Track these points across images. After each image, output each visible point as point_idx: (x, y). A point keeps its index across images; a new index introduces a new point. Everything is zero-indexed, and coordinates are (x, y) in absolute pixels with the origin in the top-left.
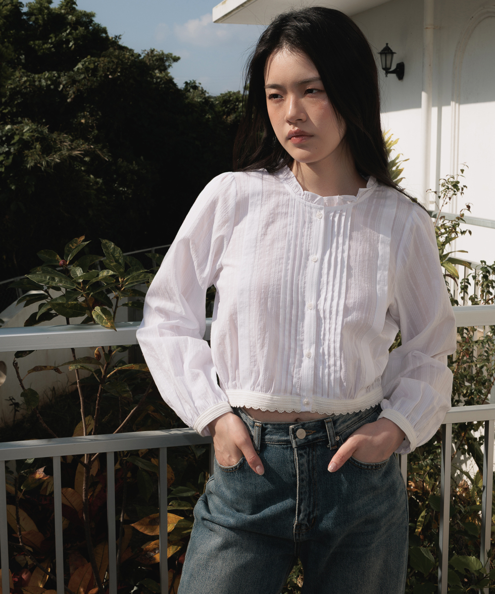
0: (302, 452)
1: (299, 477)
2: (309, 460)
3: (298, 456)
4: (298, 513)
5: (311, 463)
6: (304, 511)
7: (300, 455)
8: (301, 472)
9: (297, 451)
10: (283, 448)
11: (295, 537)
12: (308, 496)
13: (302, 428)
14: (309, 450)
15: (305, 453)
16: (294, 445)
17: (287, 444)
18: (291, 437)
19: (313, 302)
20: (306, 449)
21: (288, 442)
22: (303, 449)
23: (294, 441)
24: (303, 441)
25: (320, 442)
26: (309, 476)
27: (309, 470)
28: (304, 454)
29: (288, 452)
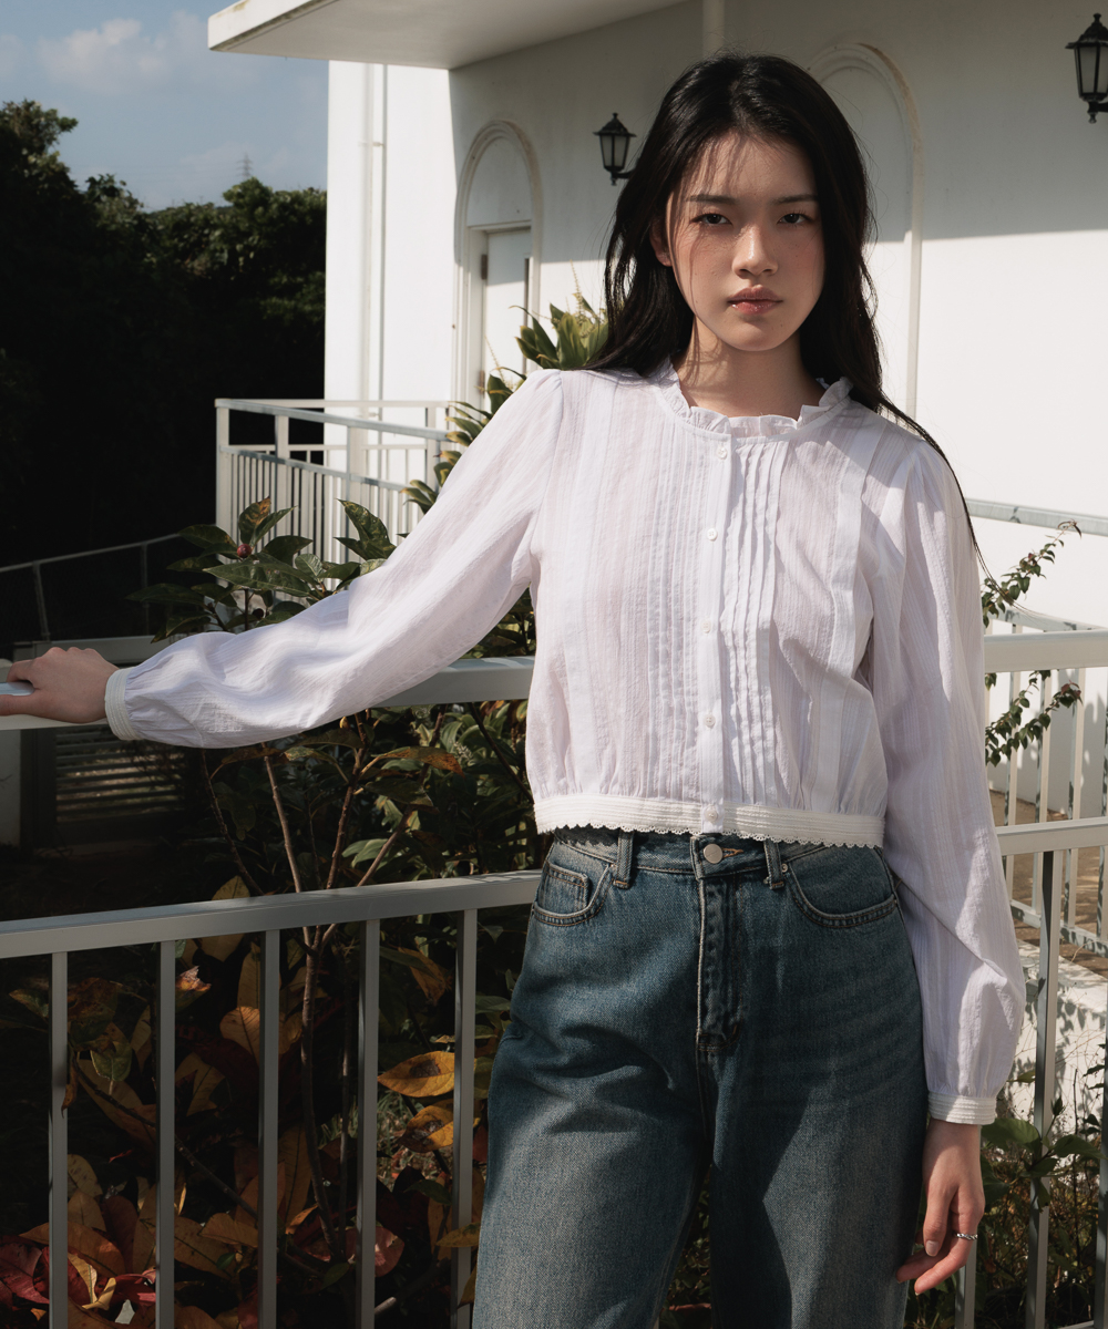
0: (713, 888)
1: (705, 939)
2: (728, 908)
3: (705, 896)
4: (702, 1013)
5: (732, 915)
6: (714, 1010)
7: (709, 895)
8: (709, 930)
9: (705, 886)
10: (676, 881)
11: (699, 1057)
12: (721, 980)
13: (715, 842)
14: (728, 887)
15: (720, 891)
16: (699, 875)
17: (683, 874)
18: (692, 860)
19: (713, 619)
20: (721, 884)
21: (689, 870)
22: (715, 884)
23: (698, 866)
24: (716, 868)
25: (749, 873)
26: (726, 941)
27: (727, 929)
28: (716, 894)
29: (687, 891)
